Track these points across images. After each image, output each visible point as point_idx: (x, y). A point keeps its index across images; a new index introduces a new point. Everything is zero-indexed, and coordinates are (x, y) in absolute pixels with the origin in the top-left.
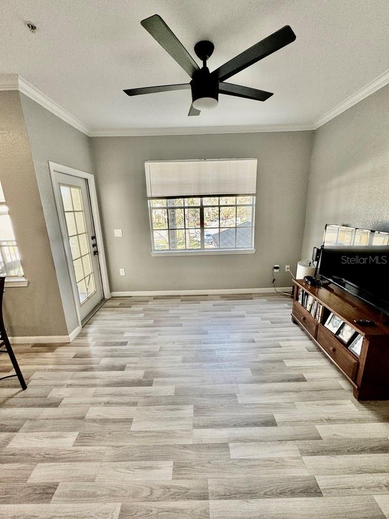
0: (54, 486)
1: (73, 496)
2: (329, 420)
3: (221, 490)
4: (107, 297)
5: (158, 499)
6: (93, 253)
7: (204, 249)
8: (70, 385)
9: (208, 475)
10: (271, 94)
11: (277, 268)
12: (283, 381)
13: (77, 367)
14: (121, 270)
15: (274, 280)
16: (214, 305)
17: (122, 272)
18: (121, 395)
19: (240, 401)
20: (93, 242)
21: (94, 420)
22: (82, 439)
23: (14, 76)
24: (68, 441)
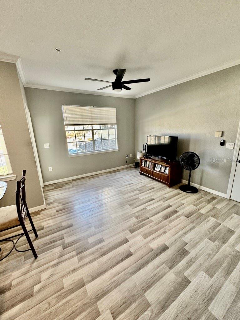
2: (166, 194)
7: (95, 151)
11: (127, 156)
12: (149, 190)
14: (49, 168)
15: (127, 162)
16: (106, 177)
19: (141, 198)
23: (17, 57)
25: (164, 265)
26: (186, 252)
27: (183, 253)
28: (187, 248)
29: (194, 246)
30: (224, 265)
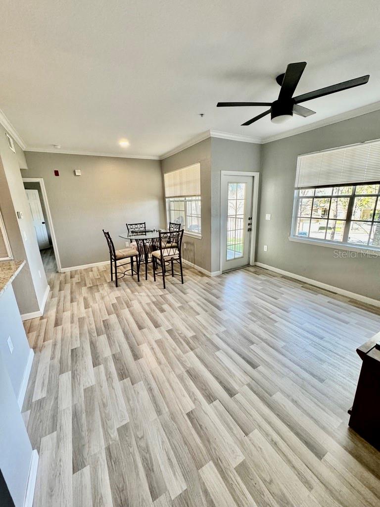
0: (165, 311)
1: (166, 317)
3: (199, 354)
4: (251, 264)
5: (181, 337)
6: (247, 230)
8: (195, 291)
9: (200, 347)
10: (368, 76)
13: (203, 286)
14: (265, 246)
17: (265, 248)
18: (206, 305)
19: (252, 347)
20: (249, 222)
21: (189, 305)
22: (181, 308)
23: (209, 131)
24: (178, 305)
25: (119, 351)
26: (123, 377)
27: (123, 374)
28: (127, 381)
29: (125, 391)
30: (84, 416)
